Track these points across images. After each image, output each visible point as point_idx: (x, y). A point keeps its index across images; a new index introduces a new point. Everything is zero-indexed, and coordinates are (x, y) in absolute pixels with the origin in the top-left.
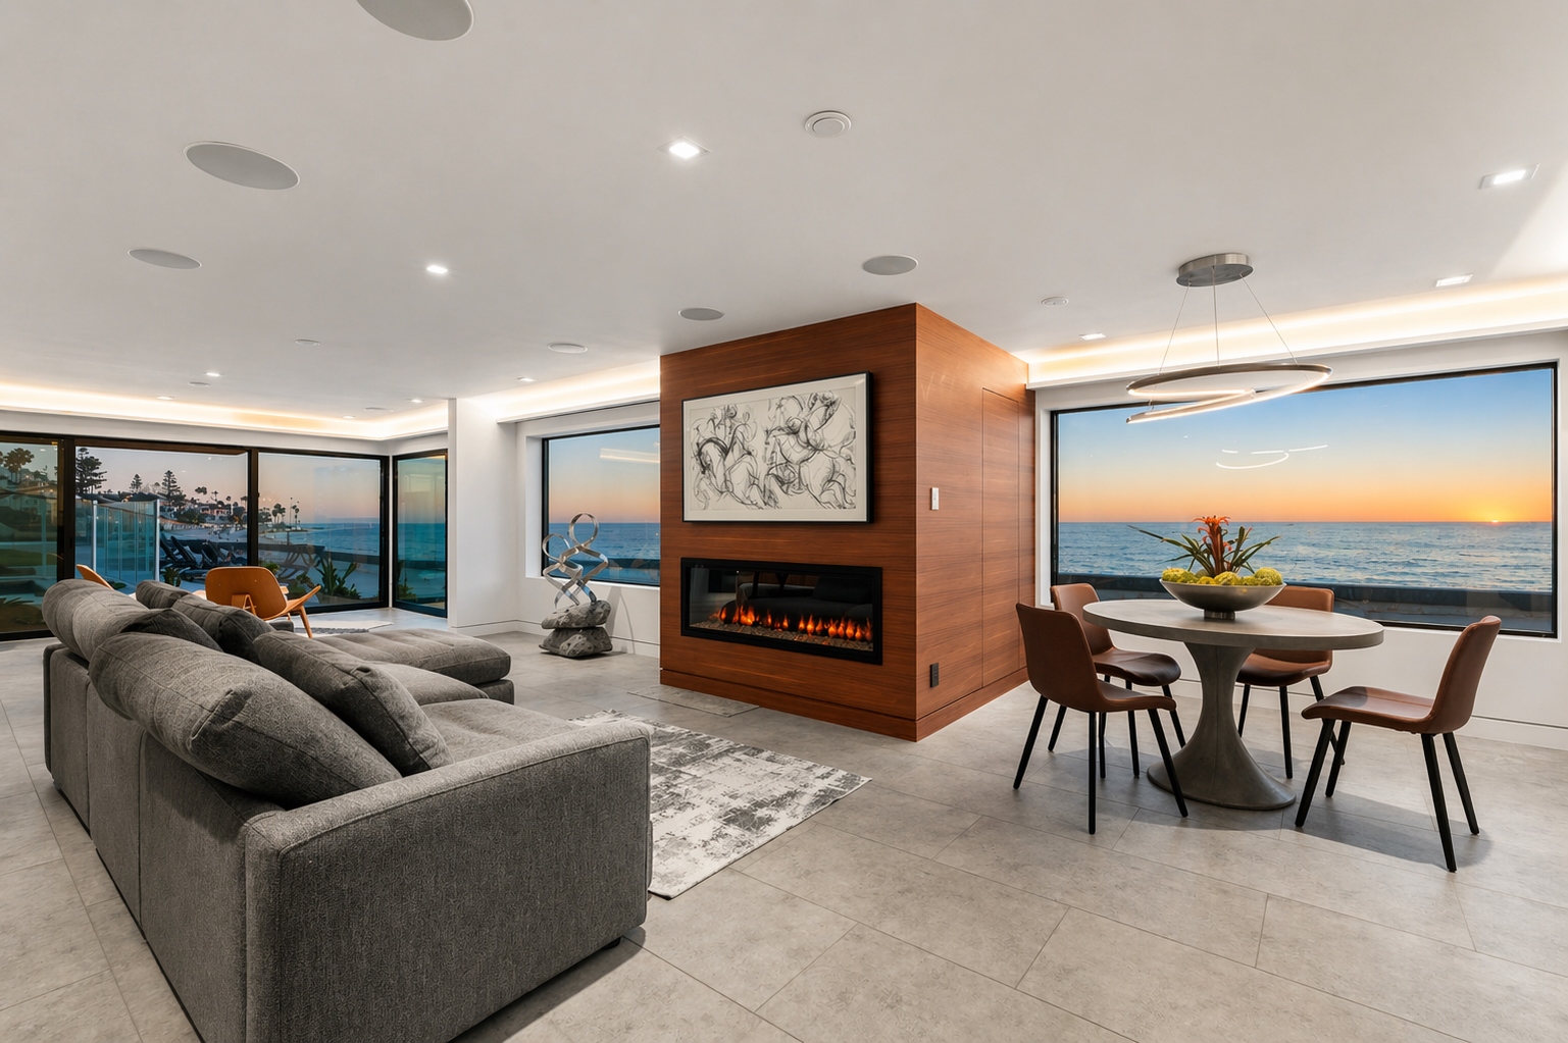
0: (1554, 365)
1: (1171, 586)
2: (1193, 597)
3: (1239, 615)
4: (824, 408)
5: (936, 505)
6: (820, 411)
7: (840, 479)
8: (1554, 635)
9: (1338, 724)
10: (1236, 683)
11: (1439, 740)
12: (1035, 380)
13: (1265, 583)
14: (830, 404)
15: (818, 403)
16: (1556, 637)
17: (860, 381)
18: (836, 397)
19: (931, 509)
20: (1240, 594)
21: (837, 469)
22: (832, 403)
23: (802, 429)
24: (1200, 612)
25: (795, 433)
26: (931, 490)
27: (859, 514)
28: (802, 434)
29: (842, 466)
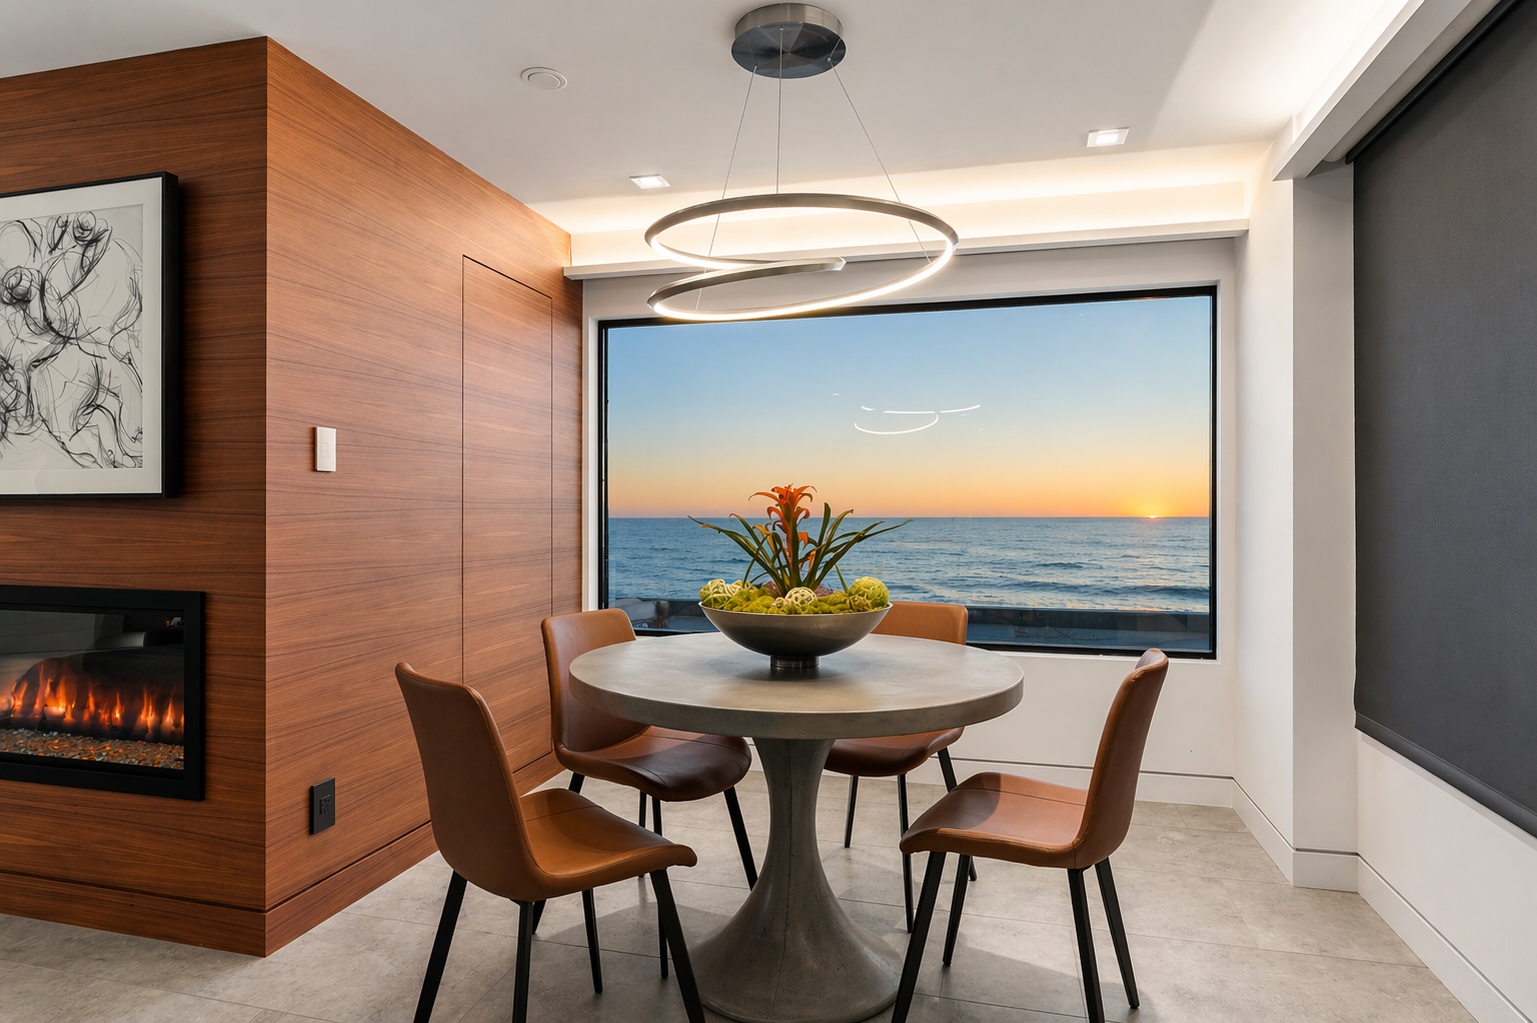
0: (1210, 291)
1: (713, 613)
2: (749, 633)
3: (824, 662)
4: (79, 249)
5: (328, 460)
6: (72, 253)
7: (110, 403)
8: (1212, 656)
9: (952, 859)
10: (825, 772)
11: (1090, 877)
12: (584, 260)
13: (861, 608)
14: (89, 239)
15: (68, 240)
16: (1215, 658)
17: (148, 194)
18: (100, 226)
19: (314, 469)
20: (822, 626)
21: (105, 382)
22: (96, 240)
23: (35, 292)
24: (764, 661)
25: (21, 301)
26: (314, 432)
27: (147, 479)
28: (35, 307)
29: (116, 374)
